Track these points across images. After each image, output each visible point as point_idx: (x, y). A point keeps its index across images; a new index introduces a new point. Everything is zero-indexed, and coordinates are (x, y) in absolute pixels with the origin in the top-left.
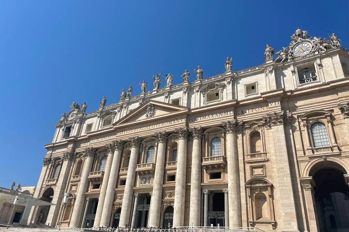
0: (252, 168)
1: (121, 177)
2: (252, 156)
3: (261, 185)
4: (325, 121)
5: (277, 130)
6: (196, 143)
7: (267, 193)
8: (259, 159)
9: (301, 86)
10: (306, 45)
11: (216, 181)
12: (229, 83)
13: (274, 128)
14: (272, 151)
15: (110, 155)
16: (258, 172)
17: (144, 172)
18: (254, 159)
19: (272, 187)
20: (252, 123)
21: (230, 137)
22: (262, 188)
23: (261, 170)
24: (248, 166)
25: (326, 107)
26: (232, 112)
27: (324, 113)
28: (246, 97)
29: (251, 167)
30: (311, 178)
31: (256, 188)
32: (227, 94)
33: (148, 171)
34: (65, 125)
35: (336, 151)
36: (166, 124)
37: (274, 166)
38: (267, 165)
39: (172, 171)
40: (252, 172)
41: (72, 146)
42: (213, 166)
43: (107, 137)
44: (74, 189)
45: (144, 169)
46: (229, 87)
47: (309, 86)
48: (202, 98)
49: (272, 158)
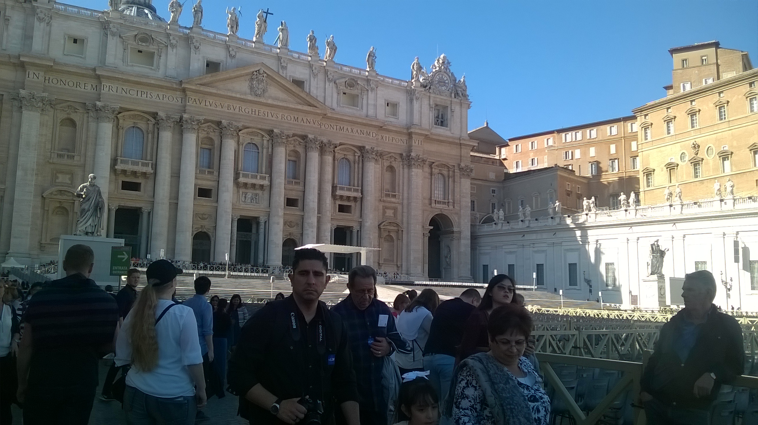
0: (385, 208)
1: (200, 182)
2: (388, 195)
3: (392, 228)
4: (446, 173)
5: (417, 175)
6: (329, 159)
7: (394, 236)
8: (393, 200)
9: (436, 127)
10: (446, 78)
11: (346, 215)
12: (372, 89)
13: (414, 171)
14: (406, 195)
16: (389, 213)
18: (389, 199)
19: (402, 230)
20: (391, 155)
21: (372, 166)
22: (392, 231)
23: (393, 211)
25: (451, 163)
26: (374, 134)
27: (449, 167)
28: (386, 117)
29: (383, 206)
30: (432, 227)
31: (388, 231)
32: (368, 104)
33: (262, 186)
35: (451, 207)
36: (289, 118)
37: (405, 210)
38: (399, 207)
39: (294, 193)
40: (384, 213)
41: (41, 79)
42: (348, 198)
43: (154, 94)
44: (63, 178)
45: (254, 181)
46: (371, 95)
47: (441, 131)
48: (335, 95)
49: (405, 202)
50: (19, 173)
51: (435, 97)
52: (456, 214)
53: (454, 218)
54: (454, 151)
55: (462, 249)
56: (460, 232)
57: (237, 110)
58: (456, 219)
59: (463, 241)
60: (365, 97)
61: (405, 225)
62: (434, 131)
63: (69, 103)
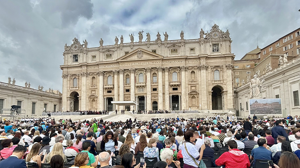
0: (191, 86)
1: (126, 88)
2: (192, 82)
3: (195, 93)
4: (219, 69)
5: (203, 72)
6: (167, 73)
7: (196, 96)
8: (194, 83)
9: (213, 53)
10: (217, 33)
11: (176, 91)
12: (183, 45)
13: (202, 71)
14: (200, 81)
15: (116, 76)
16: (193, 88)
17: (140, 86)
18: (192, 83)
19: (199, 94)
20: (193, 67)
21: (183, 73)
22: (195, 94)
24: (189, 86)
25: (221, 65)
26: (184, 61)
27: (220, 67)
28: (190, 54)
30: (212, 91)
31: (193, 94)
32: (181, 51)
33: (143, 86)
34: (72, 53)
35: (222, 82)
36: (151, 63)
37: (200, 86)
38: (197, 85)
39: (155, 87)
40: (191, 88)
41: (85, 68)
42: (175, 85)
43: (112, 65)
44: (93, 92)
45: (140, 85)
46: (182, 48)
47: (216, 54)
48: (168, 51)
49: (200, 83)
50: (82, 92)
51: (212, 42)
52: (226, 84)
53: (224, 86)
54: (223, 60)
55: (229, 98)
56: (227, 91)
57: (134, 64)
58: (225, 86)
59: (228, 95)
60: (180, 49)
61: (200, 92)
62: (212, 54)
63: (92, 73)
